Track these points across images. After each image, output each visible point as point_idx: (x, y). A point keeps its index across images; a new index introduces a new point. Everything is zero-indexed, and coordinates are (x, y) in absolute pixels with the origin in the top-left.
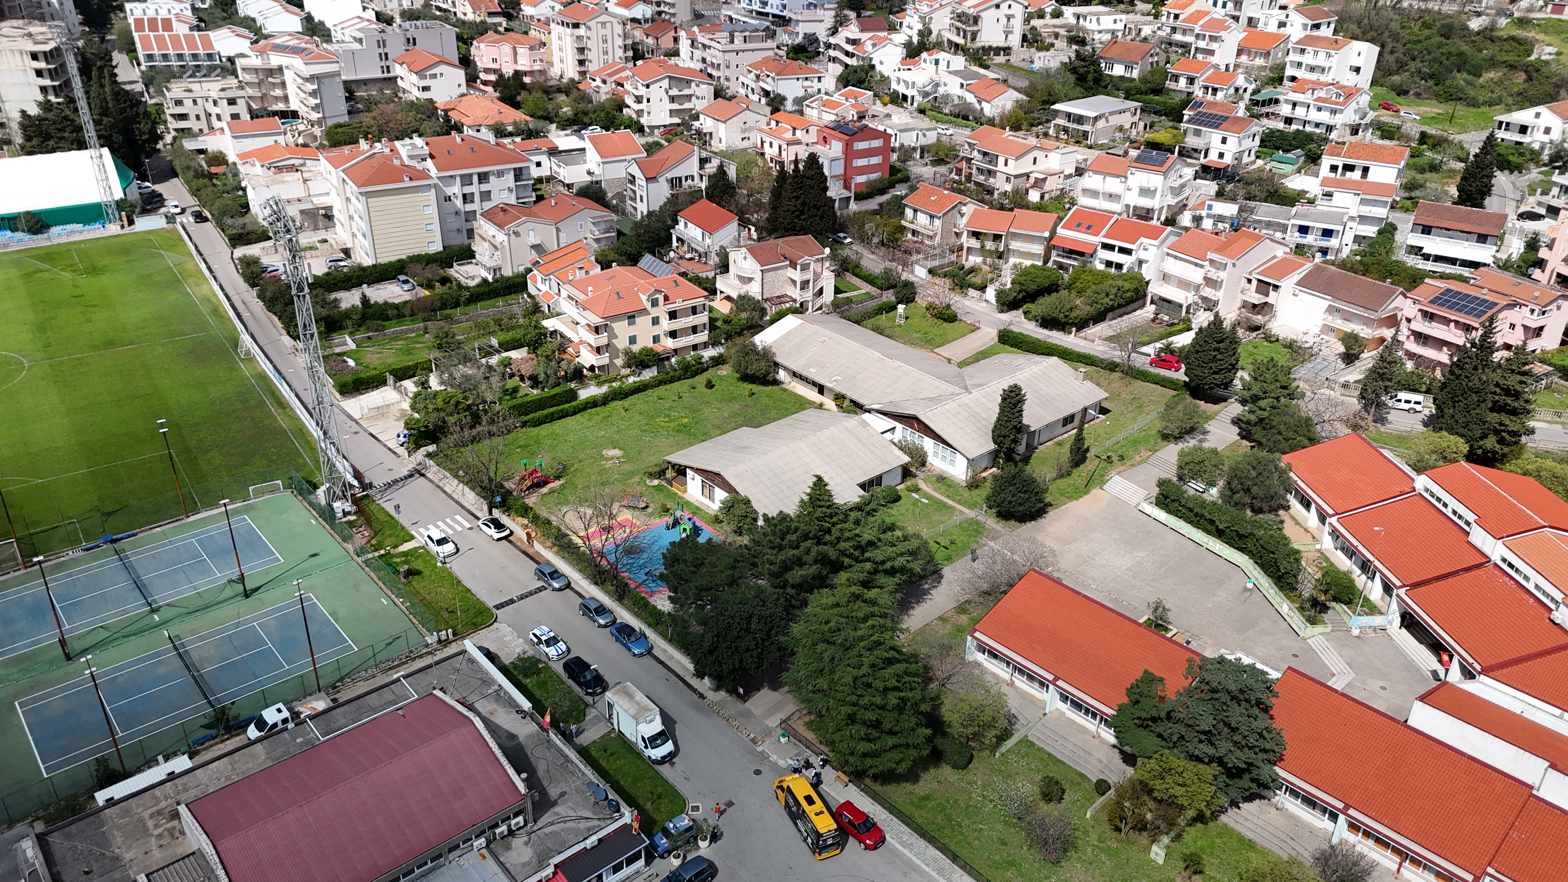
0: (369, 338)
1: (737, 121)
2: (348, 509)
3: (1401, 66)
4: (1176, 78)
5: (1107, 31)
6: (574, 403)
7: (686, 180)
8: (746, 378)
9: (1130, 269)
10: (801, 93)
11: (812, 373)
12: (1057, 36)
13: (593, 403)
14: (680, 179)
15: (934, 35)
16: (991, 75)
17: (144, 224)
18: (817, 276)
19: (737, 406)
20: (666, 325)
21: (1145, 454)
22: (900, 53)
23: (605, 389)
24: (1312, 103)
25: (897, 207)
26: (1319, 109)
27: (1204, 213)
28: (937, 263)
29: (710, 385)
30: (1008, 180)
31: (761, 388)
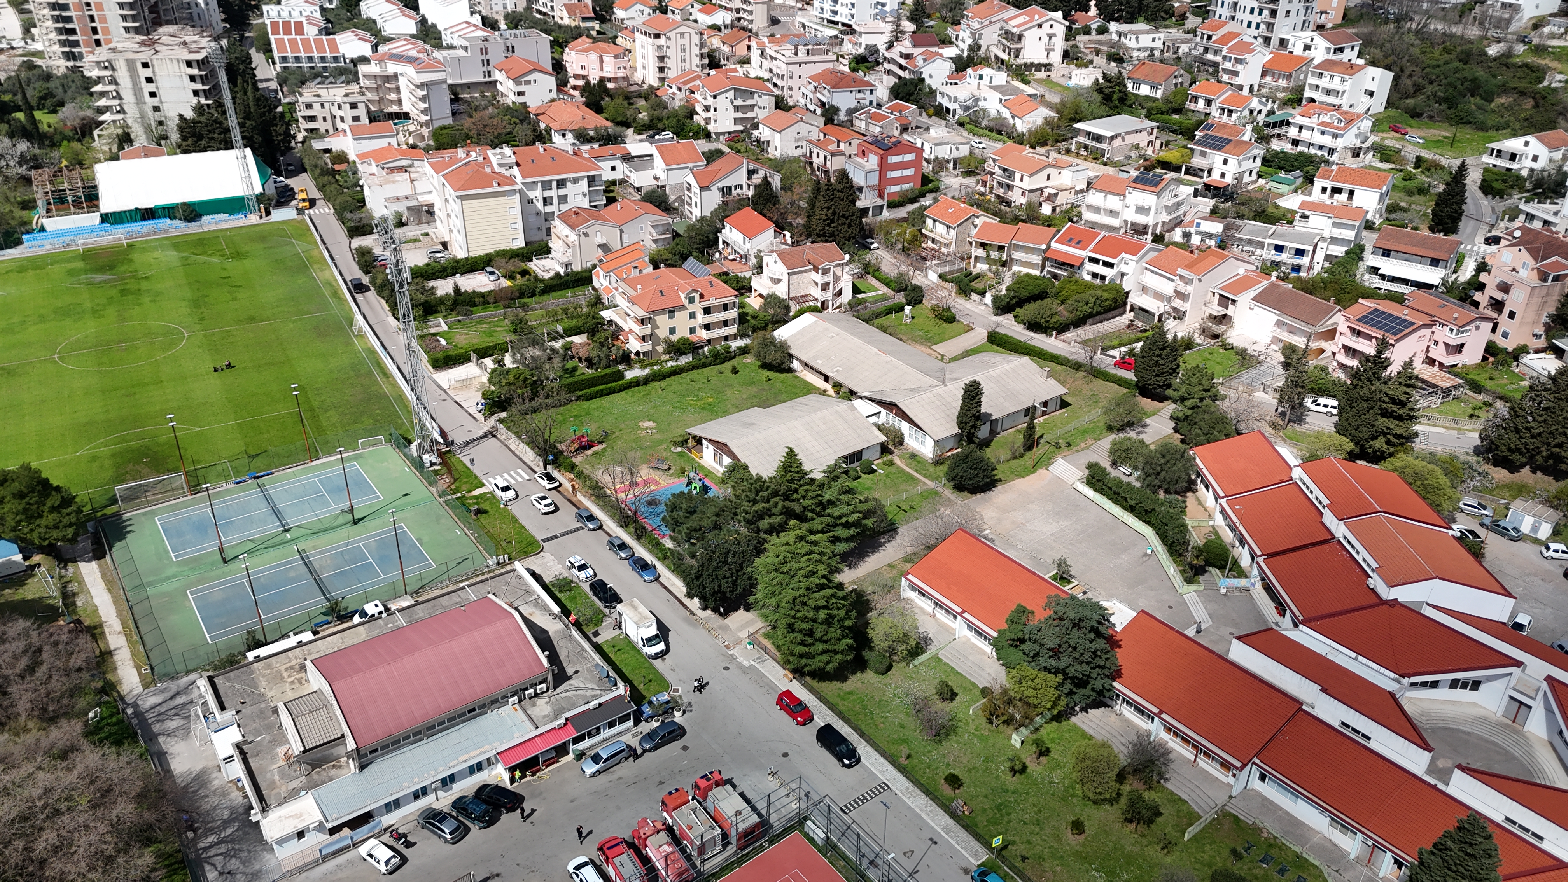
0: (459, 321)
1: (791, 132)
2: (434, 460)
3: (1418, 89)
4: (1195, 99)
5: (1146, 49)
6: (620, 382)
7: (736, 189)
8: (766, 366)
9: (1112, 280)
10: (853, 104)
11: (818, 364)
12: (1098, 52)
13: (636, 383)
14: (730, 188)
15: (983, 49)
16: (1029, 90)
17: (279, 215)
18: (837, 279)
19: (755, 389)
20: (701, 318)
21: (1089, 442)
22: (948, 67)
23: (647, 371)
24: (1316, 127)
25: (919, 218)
26: (1323, 133)
27: (1193, 230)
28: (947, 269)
29: (735, 371)
30: (1023, 194)
31: (777, 374)
